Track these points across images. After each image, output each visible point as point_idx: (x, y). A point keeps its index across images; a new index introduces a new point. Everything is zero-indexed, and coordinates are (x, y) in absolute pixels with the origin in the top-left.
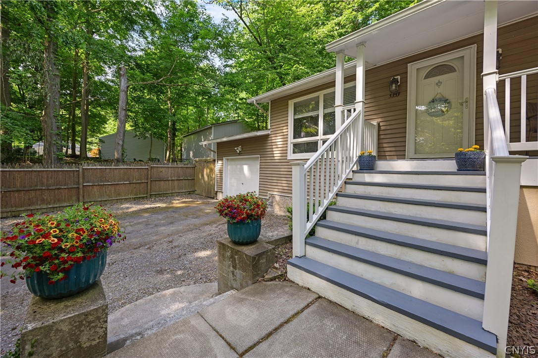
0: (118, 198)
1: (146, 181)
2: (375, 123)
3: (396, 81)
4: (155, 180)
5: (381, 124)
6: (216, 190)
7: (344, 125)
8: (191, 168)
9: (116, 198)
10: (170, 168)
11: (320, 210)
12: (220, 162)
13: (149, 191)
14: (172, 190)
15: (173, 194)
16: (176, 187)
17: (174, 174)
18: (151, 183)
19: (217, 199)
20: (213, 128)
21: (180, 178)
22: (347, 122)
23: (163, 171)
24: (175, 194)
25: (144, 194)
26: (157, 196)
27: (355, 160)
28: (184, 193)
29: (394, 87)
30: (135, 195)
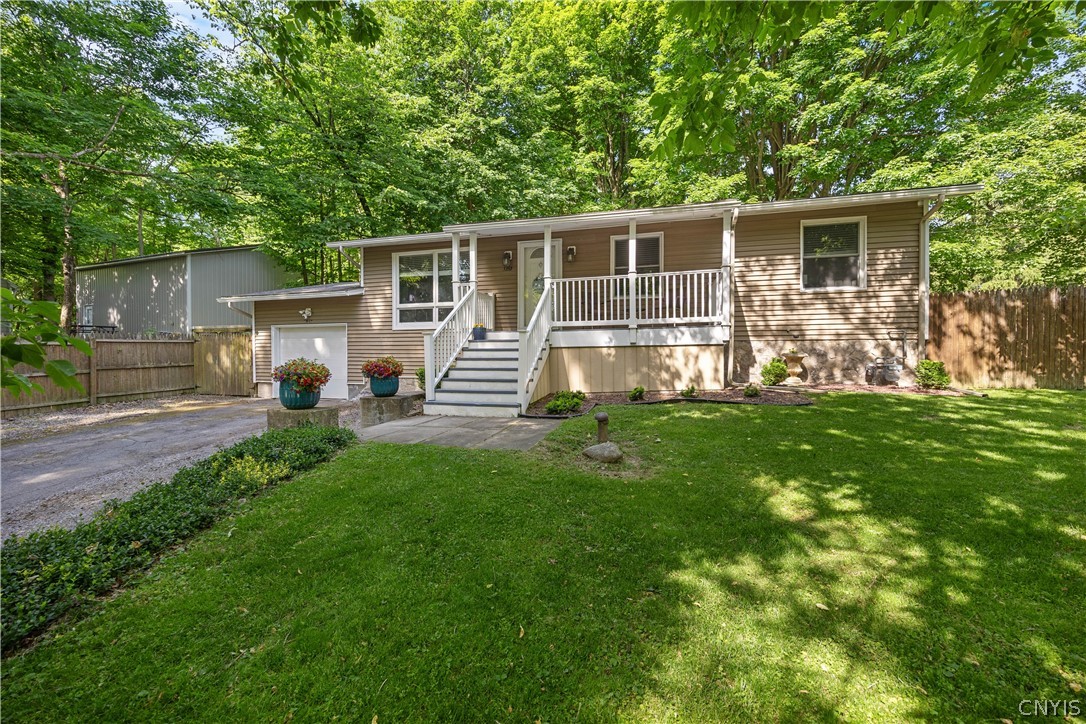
0: (18, 407)
1: (87, 371)
2: (491, 294)
3: (507, 256)
4: (105, 368)
5: (497, 296)
6: (255, 381)
7: (461, 302)
8: (186, 346)
9: (13, 408)
10: (138, 345)
11: (444, 370)
12: (262, 334)
13: (93, 390)
14: (145, 388)
15: (148, 396)
16: (153, 382)
17: (148, 355)
18: (98, 374)
19: (257, 397)
20: (189, 259)
21: (162, 365)
22: (463, 299)
23: (124, 352)
24: (153, 395)
25: (81, 397)
26: (111, 400)
27: (470, 331)
28: (171, 393)
29: (506, 262)
30: (61, 399)
